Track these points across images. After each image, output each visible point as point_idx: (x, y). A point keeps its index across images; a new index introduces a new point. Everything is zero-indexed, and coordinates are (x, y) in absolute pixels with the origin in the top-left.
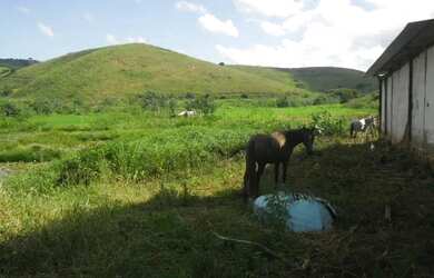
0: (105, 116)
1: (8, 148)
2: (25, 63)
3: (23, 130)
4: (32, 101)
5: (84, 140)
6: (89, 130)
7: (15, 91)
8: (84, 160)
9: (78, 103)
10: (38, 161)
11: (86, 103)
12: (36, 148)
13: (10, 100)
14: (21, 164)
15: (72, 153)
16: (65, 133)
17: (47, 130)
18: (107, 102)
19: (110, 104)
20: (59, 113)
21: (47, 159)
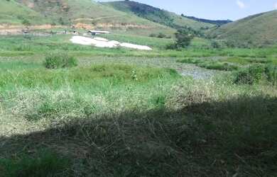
0: (265, 50)
1: (213, 63)
2: (225, 22)
3: (221, 55)
4: (226, 41)
5: (251, 62)
6: (254, 57)
7: (219, 36)
8: (250, 72)
9: (250, 42)
10: (226, 70)
11: (255, 43)
12: (226, 64)
13: (216, 40)
14: (218, 71)
15: (244, 68)
16: (241, 58)
17: (232, 55)
18: (267, 43)
19: (269, 44)
20: (239, 47)
21: (230, 70)
